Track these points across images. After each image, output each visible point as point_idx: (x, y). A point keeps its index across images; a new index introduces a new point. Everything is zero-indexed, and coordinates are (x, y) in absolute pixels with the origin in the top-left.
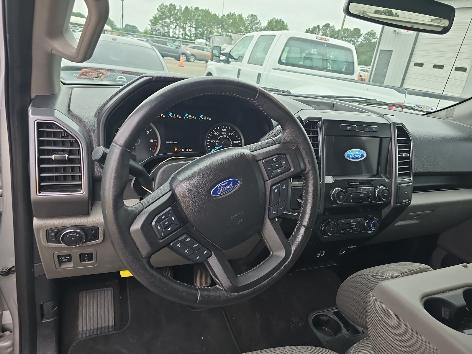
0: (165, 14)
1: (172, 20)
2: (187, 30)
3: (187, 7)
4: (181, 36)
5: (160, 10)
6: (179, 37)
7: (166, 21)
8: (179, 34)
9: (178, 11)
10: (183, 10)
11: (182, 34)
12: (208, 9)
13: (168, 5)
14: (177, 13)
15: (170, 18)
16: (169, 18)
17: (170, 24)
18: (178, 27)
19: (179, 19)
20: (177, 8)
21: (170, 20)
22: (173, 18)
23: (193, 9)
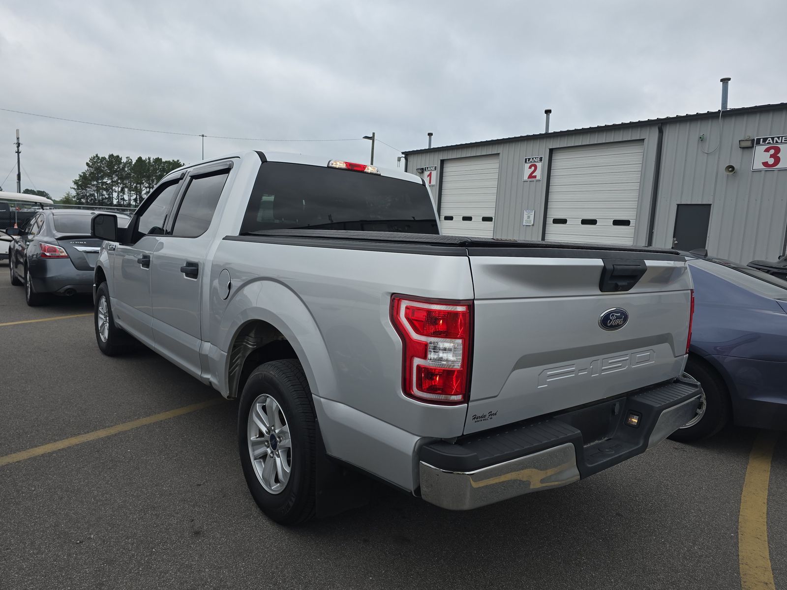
0: (102, 171)
1: (115, 179)
2: (144, 192)
3: (140, 158)
4: (133, 203)
5: (93, 164)
6: (129, 205)
7: (105, 181)
8: (130, 200)
9: (125, 164)
10: (133, 163)
11: (135, 200)
12: (178, 161)
13: (107, 157)
14: (123, 168)
15: (112, 176)
16: (109, 176)
17: (113, 186)
18: (126, 190)
19: (128, 176)
20: (122, 161)
21: (112, 179)
22: (117, 175)
23: (152, 161)
